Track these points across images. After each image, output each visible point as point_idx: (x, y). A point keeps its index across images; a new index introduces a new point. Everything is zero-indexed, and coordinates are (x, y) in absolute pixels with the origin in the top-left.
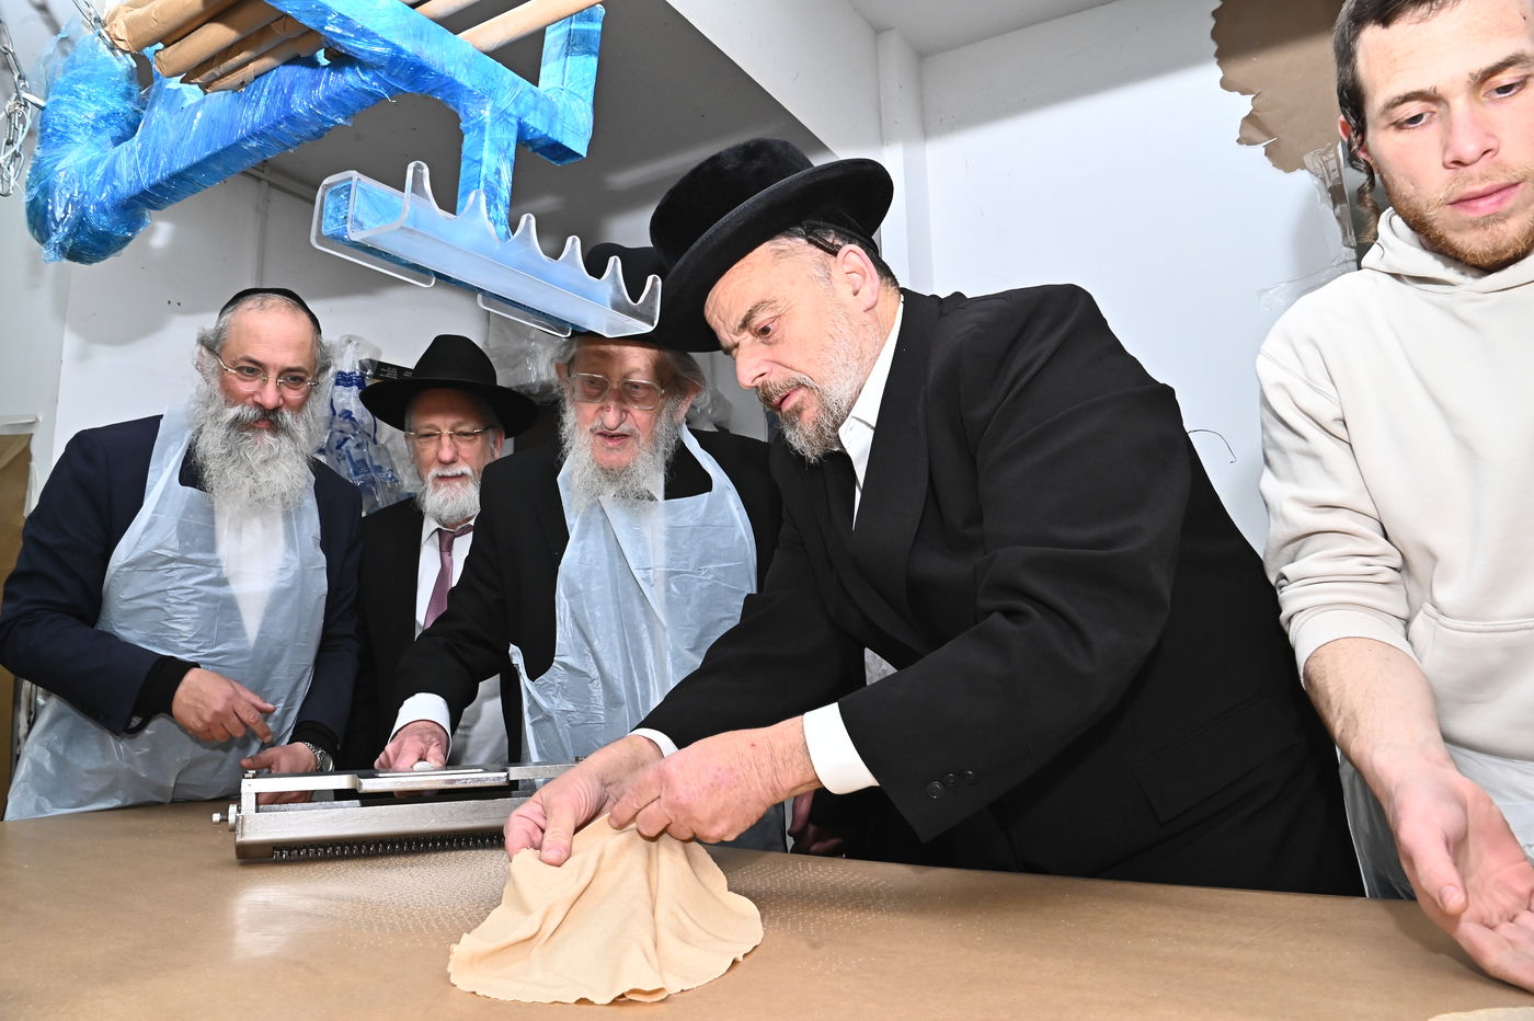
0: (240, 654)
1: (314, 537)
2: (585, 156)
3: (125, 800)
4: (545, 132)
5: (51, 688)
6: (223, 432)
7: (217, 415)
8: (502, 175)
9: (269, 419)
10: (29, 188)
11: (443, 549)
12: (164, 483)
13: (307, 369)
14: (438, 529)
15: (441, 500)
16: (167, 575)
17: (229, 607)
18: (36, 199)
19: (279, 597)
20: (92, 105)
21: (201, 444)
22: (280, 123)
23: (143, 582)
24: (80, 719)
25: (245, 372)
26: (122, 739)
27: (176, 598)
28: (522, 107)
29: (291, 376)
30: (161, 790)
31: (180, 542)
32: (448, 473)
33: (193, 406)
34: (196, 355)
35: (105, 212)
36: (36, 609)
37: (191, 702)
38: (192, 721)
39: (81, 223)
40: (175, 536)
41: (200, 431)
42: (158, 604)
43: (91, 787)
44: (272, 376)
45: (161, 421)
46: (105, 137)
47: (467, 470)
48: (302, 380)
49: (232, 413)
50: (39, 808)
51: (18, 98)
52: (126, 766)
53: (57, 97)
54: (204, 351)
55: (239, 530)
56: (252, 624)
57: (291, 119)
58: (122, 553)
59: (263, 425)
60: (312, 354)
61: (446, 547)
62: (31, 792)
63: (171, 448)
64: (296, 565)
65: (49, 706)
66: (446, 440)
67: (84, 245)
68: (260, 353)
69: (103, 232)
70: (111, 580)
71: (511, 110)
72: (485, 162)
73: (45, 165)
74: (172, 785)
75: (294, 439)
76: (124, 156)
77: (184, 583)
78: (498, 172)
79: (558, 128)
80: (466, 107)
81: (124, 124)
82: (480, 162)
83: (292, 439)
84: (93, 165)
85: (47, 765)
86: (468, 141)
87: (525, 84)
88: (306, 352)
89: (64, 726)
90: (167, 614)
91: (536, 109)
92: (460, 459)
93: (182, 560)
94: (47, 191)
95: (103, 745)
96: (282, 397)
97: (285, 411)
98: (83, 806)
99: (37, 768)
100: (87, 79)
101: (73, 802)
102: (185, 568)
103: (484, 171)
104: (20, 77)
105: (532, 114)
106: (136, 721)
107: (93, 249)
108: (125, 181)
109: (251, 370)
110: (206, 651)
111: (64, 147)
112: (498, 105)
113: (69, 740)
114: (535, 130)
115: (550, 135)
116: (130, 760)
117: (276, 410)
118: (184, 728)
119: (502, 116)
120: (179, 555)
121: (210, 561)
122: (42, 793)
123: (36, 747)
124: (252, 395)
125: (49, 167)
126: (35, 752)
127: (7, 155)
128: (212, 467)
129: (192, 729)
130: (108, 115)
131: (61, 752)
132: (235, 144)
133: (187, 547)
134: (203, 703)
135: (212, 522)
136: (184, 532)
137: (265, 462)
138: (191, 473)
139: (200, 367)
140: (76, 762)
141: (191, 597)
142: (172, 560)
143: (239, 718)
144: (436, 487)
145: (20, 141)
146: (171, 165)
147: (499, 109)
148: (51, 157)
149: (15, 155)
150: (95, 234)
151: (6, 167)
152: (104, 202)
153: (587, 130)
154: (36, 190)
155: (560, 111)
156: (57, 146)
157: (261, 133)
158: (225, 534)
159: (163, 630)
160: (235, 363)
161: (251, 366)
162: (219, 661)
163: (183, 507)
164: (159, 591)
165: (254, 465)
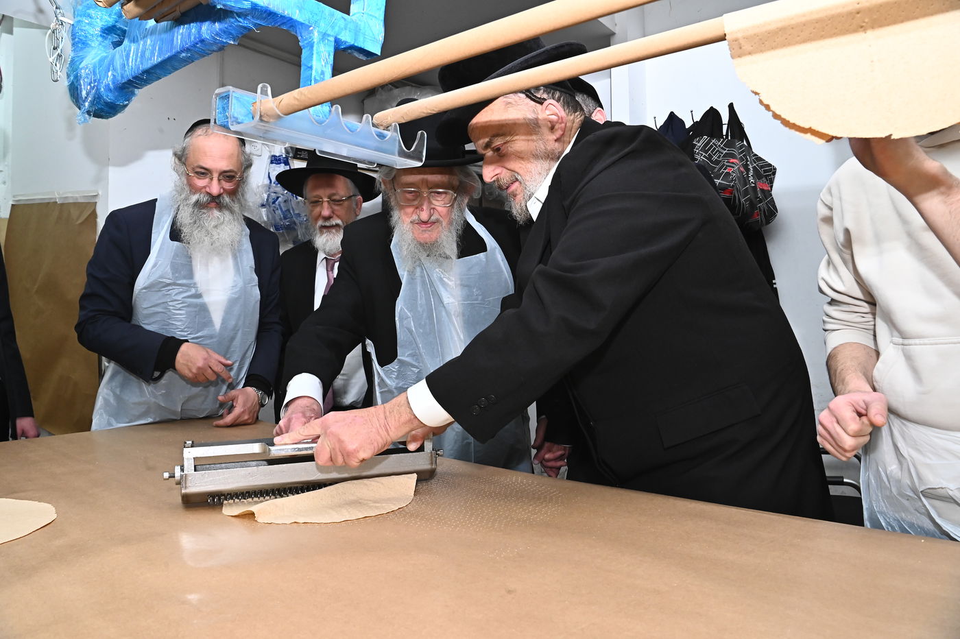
0: (211, 337)
1: (250, 267)
2: (379, 54)
3: (155, 419)
4: (352, 43)
5: (111, 358)
6: (191, 210)
7: (186, 199)
8: (326, 75)
9: (216, 202)
10: (68, 76)
11: (329, 270)
12: (161, 239)
13: (235, 170)
14: (325, 258)
15: (325, 240)
16: (168, 293)
17: (203, 310)
18: (72, 83)
19: (232, 303)
20: (99, 22)
22: (197, 44)
23: (155, 298)
24: (127, 374)
25: (199, 174)
26: (150, 384)
27: (173, 306)
28: (337, 29)
29: (227, 176)
30: (174, 413)
31: (173, 274)
32: (327, 224)
33: (173, 194)
34: (173, 163)
35: (110, 90)
36: (97, 315)
37: (185, 362)
38: (187, 372)
39: (98, 98)
40: (169, 271)
41: (178, 209)
42: (163, 310)
43: (136, 412)
44: (215, 176)
45: (157, 203)
46: (109, 43)
47: (339, 222)
48: (233, 177)
49: (194, 198)
50: (110, 424)
51: (57, 19)
52: (153, 400)
53: (79, 18)
54: (177, 161)
55: (207, 265)
56: (217, 318)
57: (202, 41)
58: (142, 281)
59: (213, 204)
60: (239, 160)
61: (329, 268)
62: (104, 415)
63: (165, 218)
64: (240, 284)
65: (109, 367)
66: (326, 205)
67: (102, 110)
68: (208, 163)
69: (111, 103)
70: (136, 297)
71: (329, 32)
72: (314, 67)
73: (76, 61)
74: (180, 410)
75: (232, 212)
76: (117, 56)
77: (176, 298)
79: (361, 39)
80: (301, 33)
82: (311, 68)
84: (102, 60)
85: (112, 400)
86: (305, 54)
87: (338, 14)
88: (234, 160)
89: (119, 378)
90: (169, 315)
91: (346, 29)
92: (334, 216)
93: (175, 284)
94: (77, 78)
95: (140, 388)
96: (222, 188)
97: (224, 196)
98: (132, 422)
99: (106, 401)
101: (127, 420)
102: (177, 289)
103: (314, 73)
104: (57, 8)
105: (343, 32)
106: (157, 374)
107: (107, 112)
108: (119, 72)
109: (203, 173)
110: (192, 336)
111: (85, 50)
112: (322, 30)
113: (123, 386)
114: (346, 42)
115: (356, 45)
116: (155, 397)
117: (219, 196)
118: (183, 377)
119: (324, 36)
120: (172, 281)
121: (191, 284)
122: (111, 415)
123: (105, 390)
124: (205, 187)
125: (77, 63)
126: (104, 393)
127: (54, 57)
128: (186, 230)
129: (186, 377)
130: (109, 28)
131: (118, 393)
132: (175, 55)
133: (177, 277)
134: (191, 362)
135: (190, 261)
136: (175, 268)
137: (216, 227)
138: (175, 234)
139: (175, 170)
140: (127, 398)
141: (181, 305)
142: (169, 285)
143: (213, 370)
144: (322, 233)
145: (61, 47)
146: (142, 64)
147: (322, 32)
148: (78, 57)
149: (60, 56)
150: (107, 104)
151: (54, 64)
152: (109, 84)
153: (381, 37)
154: (72, 78)
155: (362, 27)
156: (82, 49)
157: (188, 49)
158: (199, 267)
159: (168, 325)
160: (193, 169)
161: (203, 171)
162: (200, 341)
163: (173, 253)
164: (163, 303)
165: (209, 229)
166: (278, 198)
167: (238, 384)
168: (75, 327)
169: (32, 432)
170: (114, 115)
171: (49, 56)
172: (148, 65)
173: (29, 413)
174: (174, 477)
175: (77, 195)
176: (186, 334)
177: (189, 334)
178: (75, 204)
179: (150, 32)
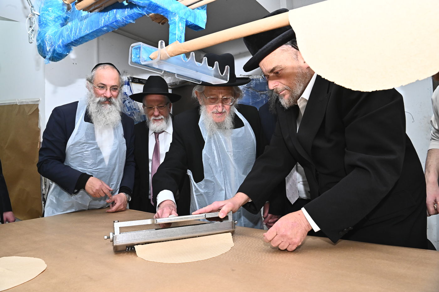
0: (104, 169)
1: (122, 134)
2: (205, 28)
4: (193, 23)
5: (53, 180)
6: (96, 105)
7: (94, 100)
8: (182, 38)
9: (108, 100)
10: (37, 40)
11: (156, 138)
12: (80, 122)
13: (118, 86)
14: (154, 132)
15: (156, 126)
16: (83, 147)
18: (40, 44)
19: (113, 152)
20: (53, 14)
21: (90, 109)
22: (113, 23)
23: (77, 150)
25: (101, 88)
27: (86, 154)
28: (187, 16)
29: (114, 88)
30: (85, 206)
31: (86, 138)
32: (157, 118)
33: (86, 98)
35: (60, 47)
36: (49, 159)
37: (90, 186)
38: (90, 192)
39: (54, 52)
40: (84, 136)
41: (89, 105)
42: (81, 156)
43: (67, 207)
44: (109, 88)
45: (78, 104)
46: (58, 24)
47: (162, 117)
48: (117, 89)
49: (98, 100)
50: (53, 213)
51: (32, 12)
53: (43, 12)
54: (88, 82)
55: (102, 134)
57: (117, 21)
58: (70, 142)
59: (107, 102)
60: (119, 81)
62: (51, 209)
63: (82, 111)
64: (118, 143)
65: (53, 185)
66: (156, 109)
67: (56, 57)
68: (104, 82)
69: (60, 53)
70: (68, 149)
71: (183, 17)
72: (177, 34)
73: (42, 33)
74: (88, 205)
75: (116, 106)
76: (65, 30)
77: (87, 150)
78: (181, 37)
79: (197, 21)
80: (170, 17)
81: (63, 19)
82: (175, 34)
83: (115, 106)
84: (56, 33)
85: (54, 201)
86: (171, 27)
87: (187, 8)
88: (117, 80)
89: (58, 190)
90: (84, 158)
92: (160, 114)
94: (43, 41)
96: (112, 94)
97: (112, 98)
98: (64, 212)
99: (52, 201)
100: (51, 6)
101: (62, 211)
102: (88, 145)
103: (176, 37)
104: (32, 7)
105: (189, 17)
106: (76, 190)
107: (58, 58)
108: (66, 38)
109: (102, 87)
110: (95, 168)
111: (46, 28)
112: (180, 16)
113: (60, 194)
114: (190, 22)
115: (195, 23)
116: (76, 199)
117: (110, 98)
119: (181, 19)
120: (86, 142)
121: (94, 143)
122: (54, 208)
124: (103, 94)
125: (43, 34)
126: (51, 198)
127: (30, 31)
128: (94, 116)
129: (90, 194)
130: (58, 17)
131: (58, 197)
132: (100, 29)
133: (88, 139)
134: (93, 186)
135: (94, 132)
136: (87, 135)
137: (108, 113)
138: (88, 118)
139: (87, 87)
140: (62, 200)
142: (84, 143)
143: (103, 191)
144: (154, 122)
145: (34, 26)
146: (80, 34)
147: (180, 17)
148: (43, 31)
149: (33, 30)
150: (57, 54)
151: (30, 34)
152: (60, 44)
153: (205, 20)
154: (40, 41)
155: (197, 15)
156: (44, 27)
157: (108, 25)
158: (98, 135)
159: (83, 163)
160: (98, 85)
161: (102, 85)
162: (99, 171)
163: (86, 128)
164: (81, 152)
165: (105, 114)
166: (125, 101)
167: (116, 191)
168: (37, 165)
169: (11, 219)
170: (61, 59)
171: (28, 31)
172: (83, 34)
173: (9, 209)
174: (110, 238)
175: (28, 101)
176: (92, 167)
177: (93, 167)
178: (27, 105)
179: (84, 18)
